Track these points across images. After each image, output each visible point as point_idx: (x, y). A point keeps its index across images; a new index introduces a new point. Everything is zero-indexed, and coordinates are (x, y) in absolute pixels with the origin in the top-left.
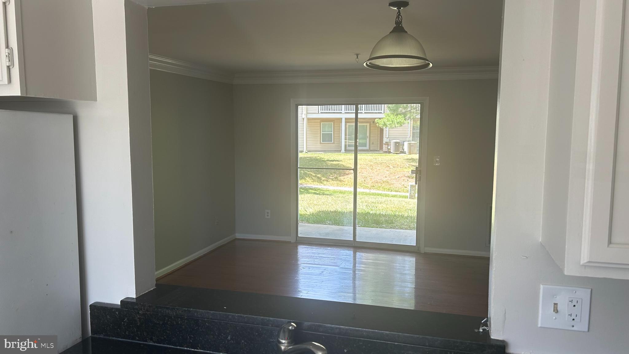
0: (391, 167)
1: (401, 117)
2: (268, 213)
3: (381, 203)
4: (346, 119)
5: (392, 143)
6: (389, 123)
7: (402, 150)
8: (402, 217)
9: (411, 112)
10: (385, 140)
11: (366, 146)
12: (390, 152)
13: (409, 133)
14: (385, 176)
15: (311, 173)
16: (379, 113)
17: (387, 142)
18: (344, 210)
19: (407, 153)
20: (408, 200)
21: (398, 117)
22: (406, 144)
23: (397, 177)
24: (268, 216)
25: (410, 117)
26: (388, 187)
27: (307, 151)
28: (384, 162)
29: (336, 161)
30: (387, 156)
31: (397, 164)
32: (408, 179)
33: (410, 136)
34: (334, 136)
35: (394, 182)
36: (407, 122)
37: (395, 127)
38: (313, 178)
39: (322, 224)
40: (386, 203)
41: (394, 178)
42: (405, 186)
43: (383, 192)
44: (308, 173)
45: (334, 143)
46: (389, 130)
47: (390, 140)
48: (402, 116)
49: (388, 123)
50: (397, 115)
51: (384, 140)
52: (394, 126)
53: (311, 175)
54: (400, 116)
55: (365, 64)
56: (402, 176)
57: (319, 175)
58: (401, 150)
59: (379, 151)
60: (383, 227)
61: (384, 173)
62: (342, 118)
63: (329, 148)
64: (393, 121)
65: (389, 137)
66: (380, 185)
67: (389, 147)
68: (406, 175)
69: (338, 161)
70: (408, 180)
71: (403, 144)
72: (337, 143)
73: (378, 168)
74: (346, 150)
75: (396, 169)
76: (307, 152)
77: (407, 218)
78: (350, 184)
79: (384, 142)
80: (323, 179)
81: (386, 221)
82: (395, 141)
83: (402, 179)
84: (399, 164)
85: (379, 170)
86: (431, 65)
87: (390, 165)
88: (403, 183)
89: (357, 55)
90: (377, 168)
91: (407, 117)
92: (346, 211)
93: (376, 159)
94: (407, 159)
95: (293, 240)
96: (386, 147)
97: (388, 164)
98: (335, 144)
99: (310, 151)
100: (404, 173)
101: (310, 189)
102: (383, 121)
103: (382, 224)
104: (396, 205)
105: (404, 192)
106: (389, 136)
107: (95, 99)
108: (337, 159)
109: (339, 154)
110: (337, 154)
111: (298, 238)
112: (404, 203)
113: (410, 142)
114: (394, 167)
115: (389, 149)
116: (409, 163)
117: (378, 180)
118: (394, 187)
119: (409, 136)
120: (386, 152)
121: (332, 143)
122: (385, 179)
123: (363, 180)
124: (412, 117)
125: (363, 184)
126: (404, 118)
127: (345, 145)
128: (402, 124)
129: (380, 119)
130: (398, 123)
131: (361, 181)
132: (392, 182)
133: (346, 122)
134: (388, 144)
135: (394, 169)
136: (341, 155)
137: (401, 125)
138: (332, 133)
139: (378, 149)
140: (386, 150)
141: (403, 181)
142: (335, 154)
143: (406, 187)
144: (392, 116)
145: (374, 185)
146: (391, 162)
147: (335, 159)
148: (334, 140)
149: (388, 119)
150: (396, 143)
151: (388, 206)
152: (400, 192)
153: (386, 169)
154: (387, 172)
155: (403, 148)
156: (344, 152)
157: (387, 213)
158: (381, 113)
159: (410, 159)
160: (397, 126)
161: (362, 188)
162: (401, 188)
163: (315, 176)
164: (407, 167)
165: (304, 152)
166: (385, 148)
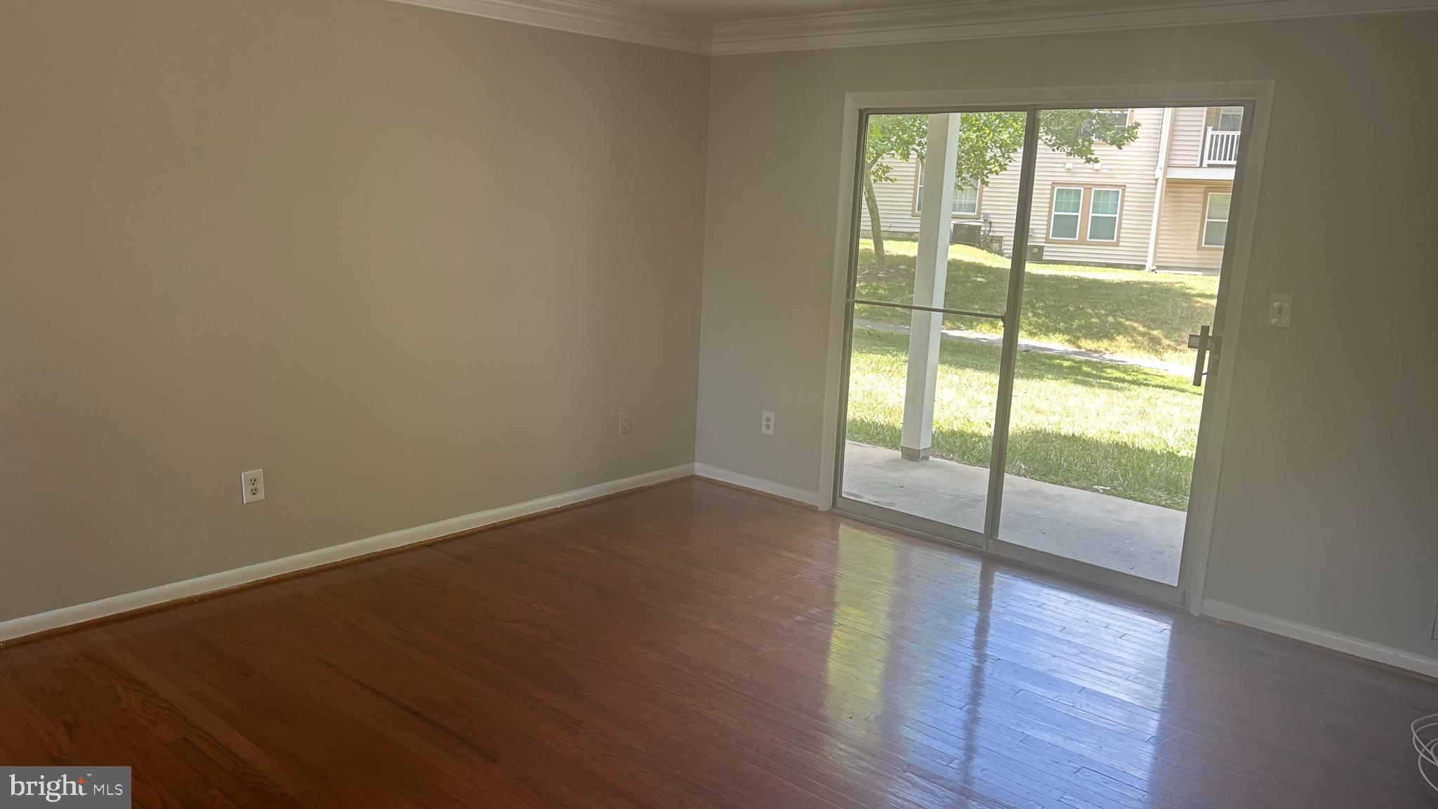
2: (768, 420)
15: (1136, 325)
27: (1155, 268)
38: (1139, 338)
44: (1128, 323)
53: (1134, 329)
57: (1155, 333)
76: (1153, 270)
80: (1166, 342)
95: (824, 505)
99: (1159, 268)
101: (1112, 367)
111: (839, 502)
163: (1143, 335)
165: (1147, 268)
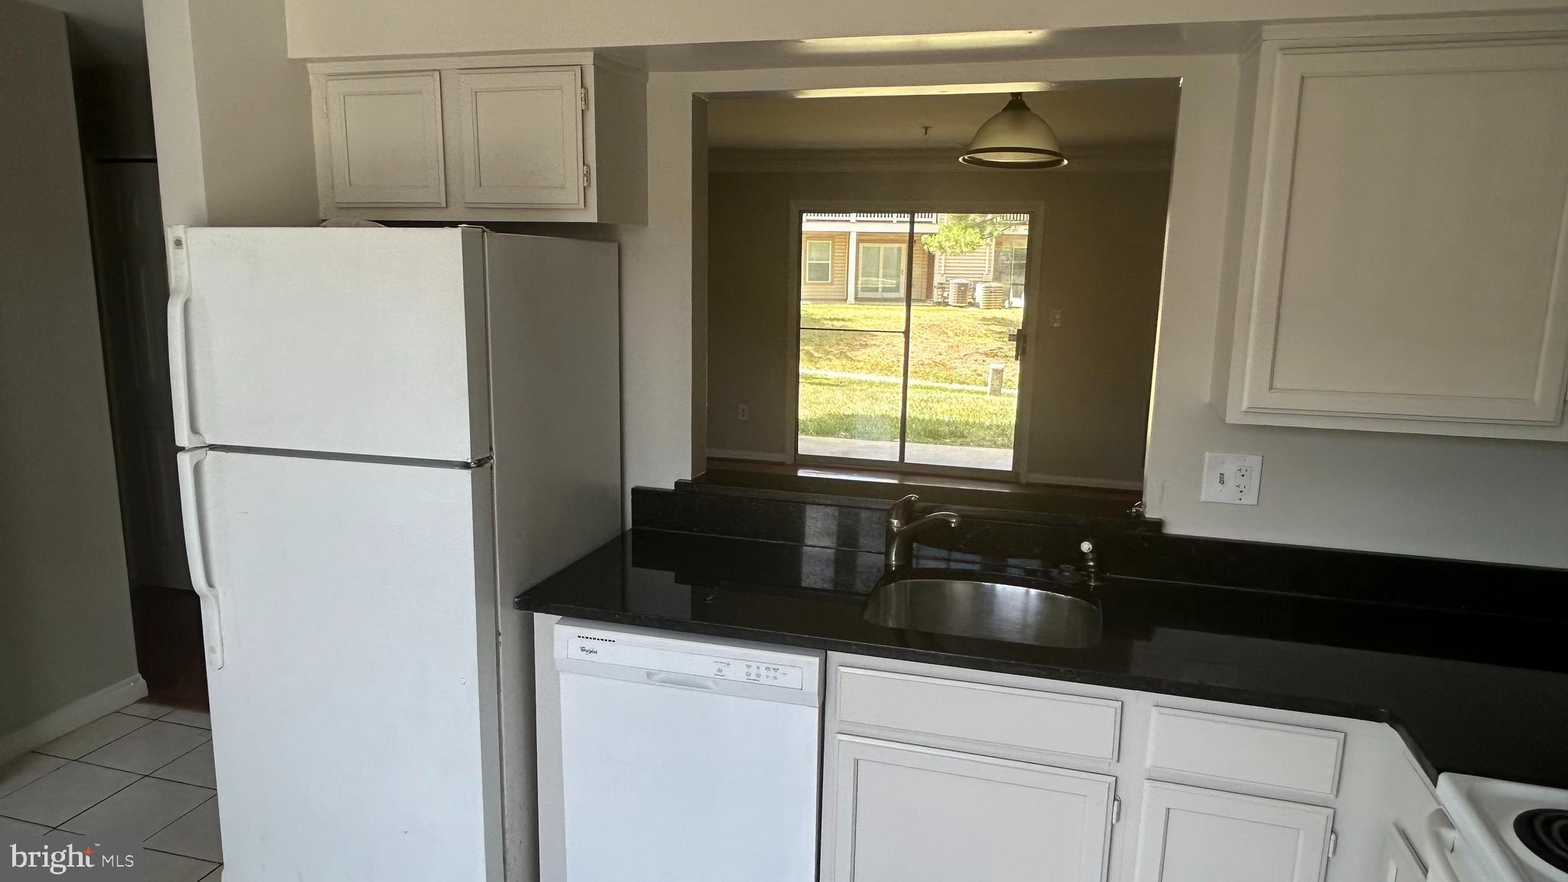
0: (950, 334)
1: (973, 232)
2: (743, 410)
3: (938, 402)
4: (859, 234)
5: (951, 286)
6: (950, 245)
7: (972, 301)
8: (981, 426)
9: (993, 224)
10: (937, 279)
11: (898, 292)
12: (947, 304)
13: (987, 265)
14: (938, 351)
16: (925, 222)
17: (942, 284)
18: (869, 413)
19: (981, 307)
20: (988, 397)
21: (967, 233)
22: (980, 288)
23: (962, 354)
24: (743, 416)
25: (991, 234)
26: (943, 374)
28: (935, 323)
29: (838, 320)
30: (941, 313)
31: (962, 329)
32: (985, 359)
33: (989, 271)
34: (833, 271)
35: (956, 364)
36: (985, 243)
37: (962, 252)
39: (833, 435)
40: (948, 400)
41: (956, 355)
42: (979, 372)
43: (936, 385)
45: (832, 284)
46: (946, 259)
47: (948, 279)
48: (976, 230)
49: (947, 244)
50: (966, 228)
51: (935, 279)
52: (958, 251)
54: (970, 230)
55: (960, 159)
56: (972, 352)
58: (969, 300)
59: (924, 301)
60: (946, 444)
61: (936, 346)
62: (850, 232)
63: (822, 294)
64: (957, 241)
65: (947, 272)
66: (928, 370)
67: (945, 295)
68: (981, 351)
69: (843, 320)
70: (984, 361)
71: (974, 289)
72: (839, 283)
73: (924, 336)
74: (856, 299)
75: (960, 338)
77: (989, 428)
78: (869, 367)
79: (935, 283)
80: (816, 355)
81: (952, 434)
82: (957, 281)
83: (973, 358)
84: (967, 329)
85: (927, 339)
86: (1066, 162)
87: (948, 331)
88: (974, 367)
89: (926, 129)
90: (921, 335)
91: (986, 233)
92: (873, 415)
93: (919, 318)
94: (984, 319)
95: (791, 459)
96: (940, 293)
97: (943, 329)
98: (834, 287)
100: (977, 347)
102: (937, 240)
103: (944, 437)
104: (967, 404)
105: (976, 384)
106: (945, 270)
107: (645, 223)
108: (841, 317)
109: (844, 305)
110: (840, 306)
111: (798, 456)
112: (982, 403)
113: (988, 284)
114: (956, 335)
115: (945, 298)
116: (987, 327)
117: (924, 360)
118: (955, 375)
119: (986, 272)
120: (939, 304)
121: (828, 284)
122: (938, 359)
123: (894, 360)
124: (995, 234)
125: (895, 368)
126: (981, 234)
127: (856, 288)
128: (975, 247)
129: (931, 235)
130: (967, 245)
131: (890, 360)
132: (953, 365)
133: (858, 242)
134: (943, 287)
135: (956, 337)
136: (847, 308)
137: (974, 249)
138: (830, 262)
139: (923, 298)
140: (940, 300)
141: (973, 362)
142: (835, 306)
143: (980, 375)
144: (955, 230)
145: (917, 370)
146: (951, 325)
147: (837, 317)
148: (832, 279)
149: (947, 236)
150: (960, 285)
151: (952, 407)
152: (968, 384)
153: (941, 338)
154: (943, 345)
155: (972, 295)
156: (853, 301)
157: (951, 420)
158: (931, 222)
159: (989, 320)
160: (965, 250)
161: (894, 374)
162: (970, 377)
164: (981, 334)
166: (936, 293)
